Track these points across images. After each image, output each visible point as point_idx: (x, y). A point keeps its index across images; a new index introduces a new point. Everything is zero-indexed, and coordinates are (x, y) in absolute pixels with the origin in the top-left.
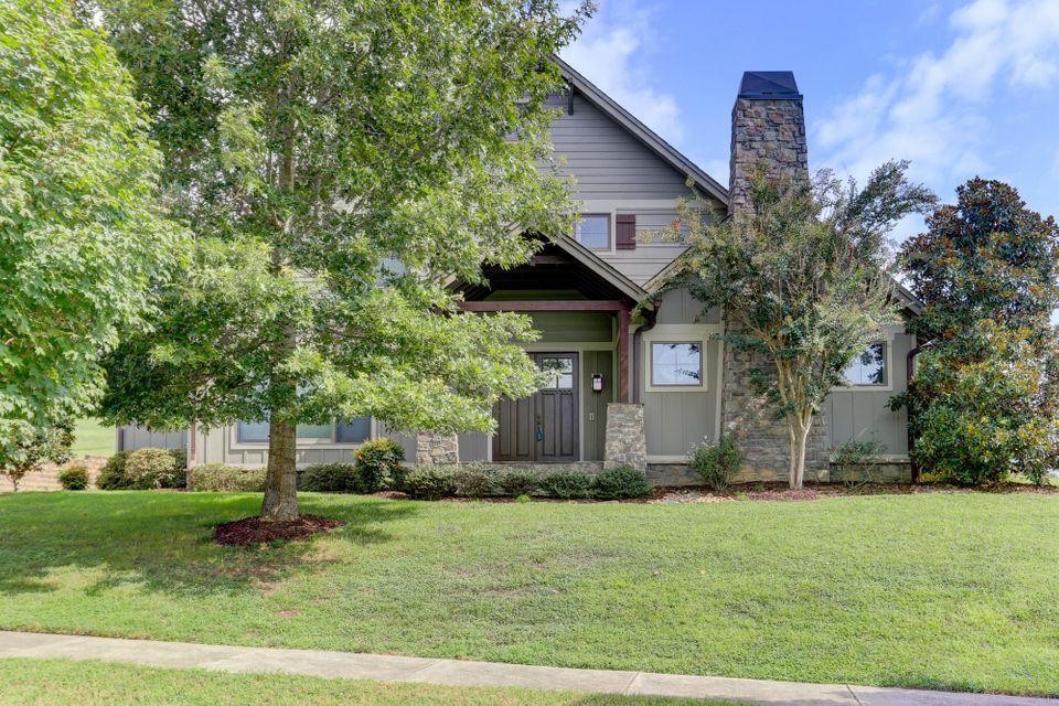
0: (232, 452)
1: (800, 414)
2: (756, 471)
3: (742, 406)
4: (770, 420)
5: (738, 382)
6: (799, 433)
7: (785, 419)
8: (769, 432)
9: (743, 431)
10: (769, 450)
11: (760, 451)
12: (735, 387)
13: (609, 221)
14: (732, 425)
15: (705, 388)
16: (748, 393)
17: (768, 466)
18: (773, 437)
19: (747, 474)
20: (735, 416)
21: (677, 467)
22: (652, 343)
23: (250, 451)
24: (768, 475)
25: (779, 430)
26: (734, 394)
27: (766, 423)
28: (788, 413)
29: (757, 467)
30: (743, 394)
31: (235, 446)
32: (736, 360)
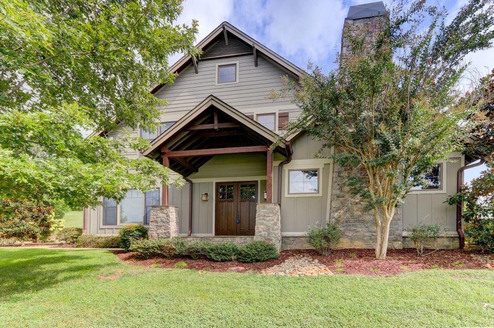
0: (101, 229)
1: (386, 207)
2: (351, 242)
3: (343, 204)
4: (361, 211)
5: (341, 189)
6: (385, 220)
7: (373, 210)
8: (360, 219)
9: (344, 218)
10: (360, 229)
11: (354, 230)
12: (338, 192)
13: (275, 116)
14: (336, 215)
15: (320, 194)
16: (347, 196)
17: (359, 239)
18: (363, 222)
19: (345, 244)
20: (338, 209)
21: (303, 239)
22: (289, 170)
23: (108, 229)
24: (359, 245)
25: (367, 217)
26: (338, 197)
27: (359, 213)
28: (376, 206)
29: (352, 239)
30: (343, 197)
31: (102, 227)
32: (339, 176)
